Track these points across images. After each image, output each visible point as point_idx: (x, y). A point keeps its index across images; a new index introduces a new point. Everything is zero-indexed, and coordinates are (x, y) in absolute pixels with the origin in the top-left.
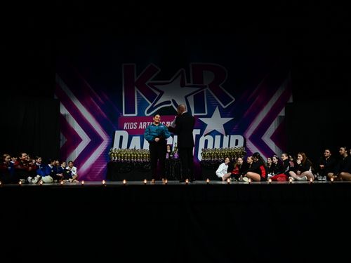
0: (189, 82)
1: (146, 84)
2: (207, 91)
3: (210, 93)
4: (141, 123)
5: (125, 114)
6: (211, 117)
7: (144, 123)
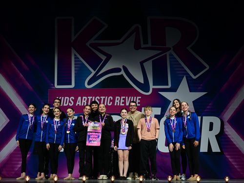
0: (146, 42)
1: (88, 44)
2: (171, 55)
3: (175, 58)
4: (79, 98)
5: (58, 85)
6: (176, 91)
7: (84, 98)
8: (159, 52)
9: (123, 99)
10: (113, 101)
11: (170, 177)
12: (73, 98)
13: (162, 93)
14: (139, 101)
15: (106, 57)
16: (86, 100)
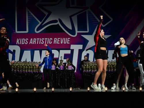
1: (36, 5)
2: (89, 11)
3: (91, 14)
4: (32, 39)
5: (17, 31)
6: (92, 35)
7: (34, 39)
8: (82, 10)
9: (59, 40)
10: (53, 41)
11: (89, 88)
12: (28, 40)
13: (83, 36)
14: (69, 41)
15: (48, 13)
16: (36, 40)
